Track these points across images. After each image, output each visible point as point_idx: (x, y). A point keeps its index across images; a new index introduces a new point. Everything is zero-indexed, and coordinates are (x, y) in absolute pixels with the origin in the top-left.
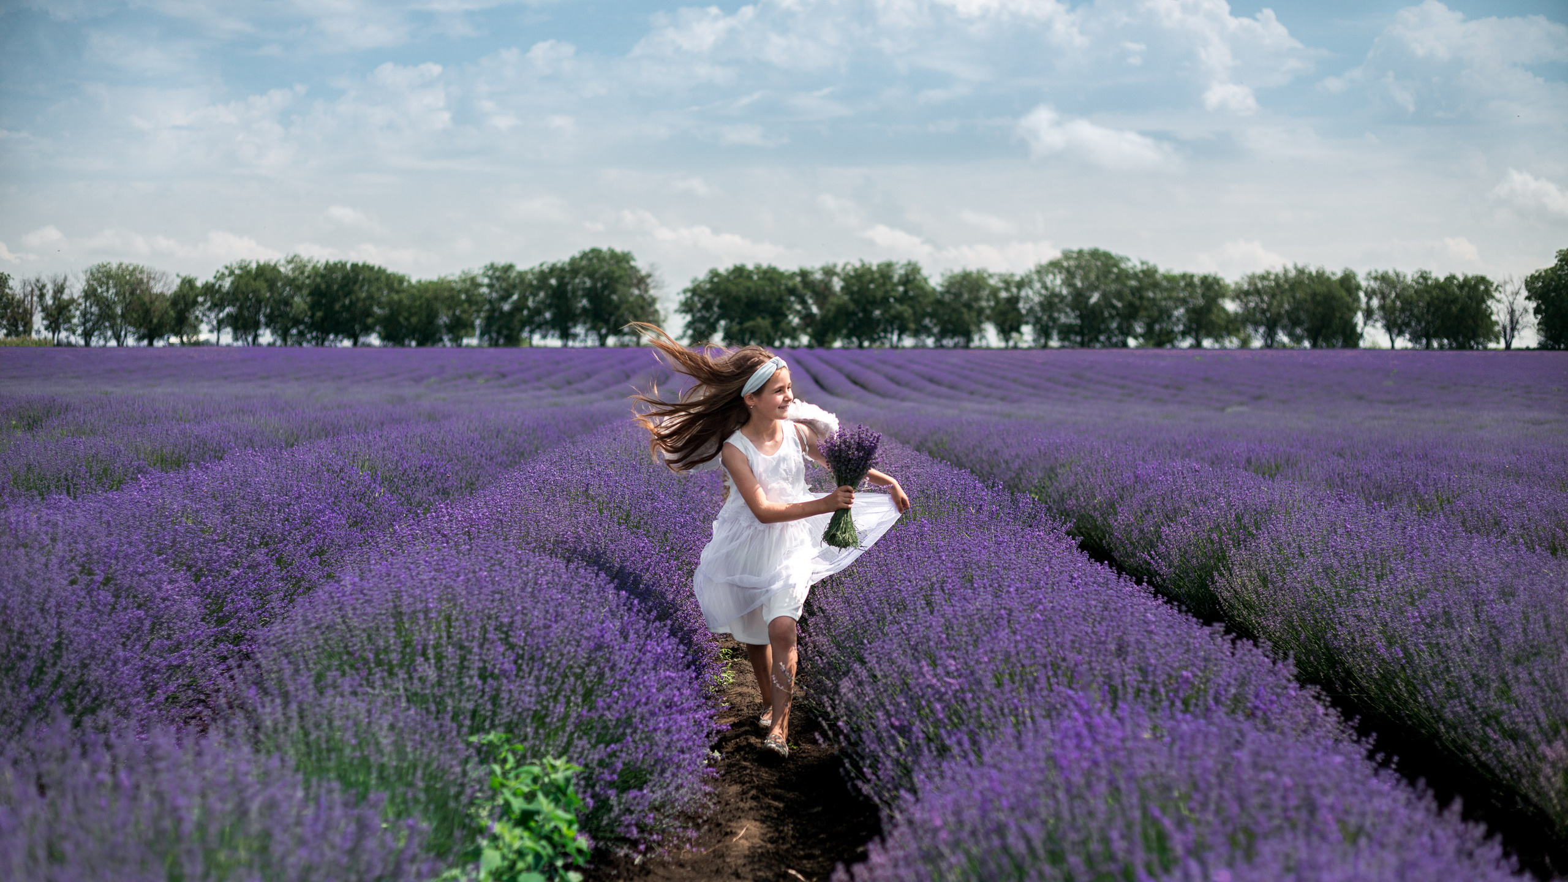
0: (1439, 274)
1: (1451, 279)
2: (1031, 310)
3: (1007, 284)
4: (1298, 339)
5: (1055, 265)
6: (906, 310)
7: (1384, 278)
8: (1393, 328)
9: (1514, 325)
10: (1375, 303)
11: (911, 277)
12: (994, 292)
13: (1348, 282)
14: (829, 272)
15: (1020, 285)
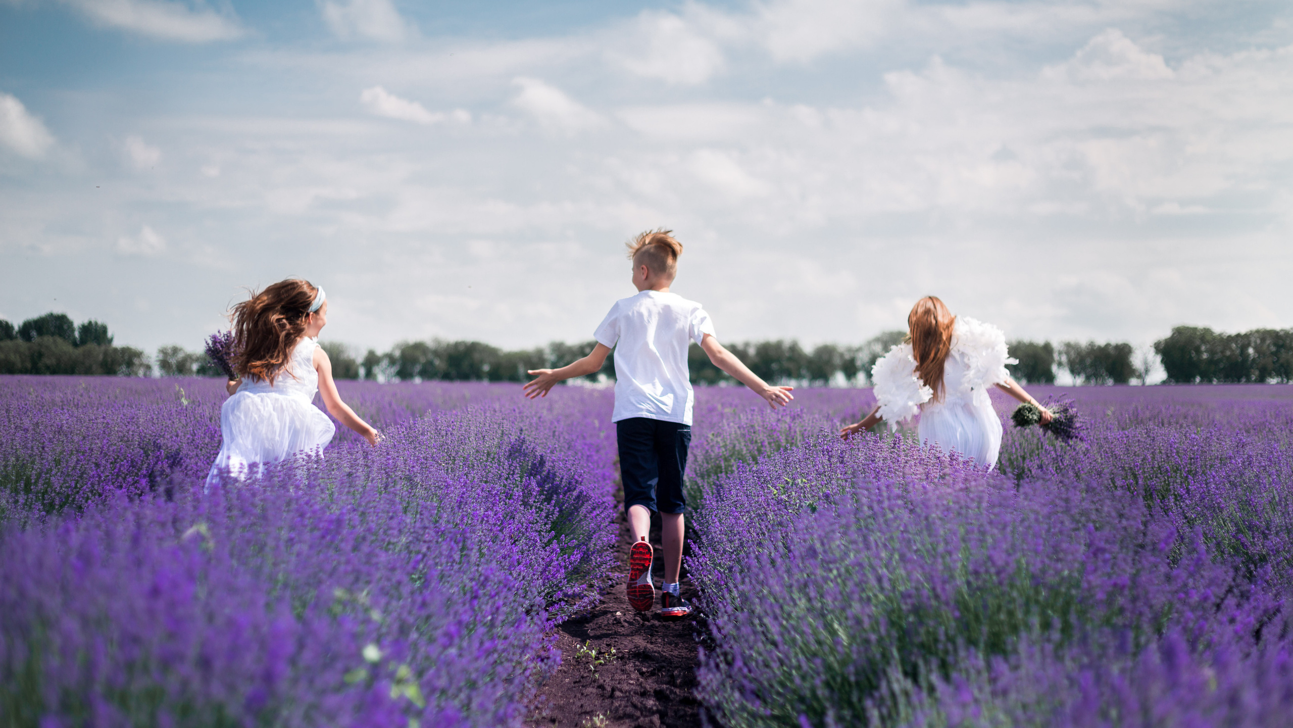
0: (1101, 341)
1: (1108, 345)
2: (863, 366)
3: (850, 350)
5: (877, 340)
6: (791, 366)
7: (1068, 345)
8: (1074, 371)
9: (1147, 371)
10: (1064, 359)
11: (794, 349)
12: (842, 355)
13: (1047, 348)
14: (747, 345)
15: (859, 350)
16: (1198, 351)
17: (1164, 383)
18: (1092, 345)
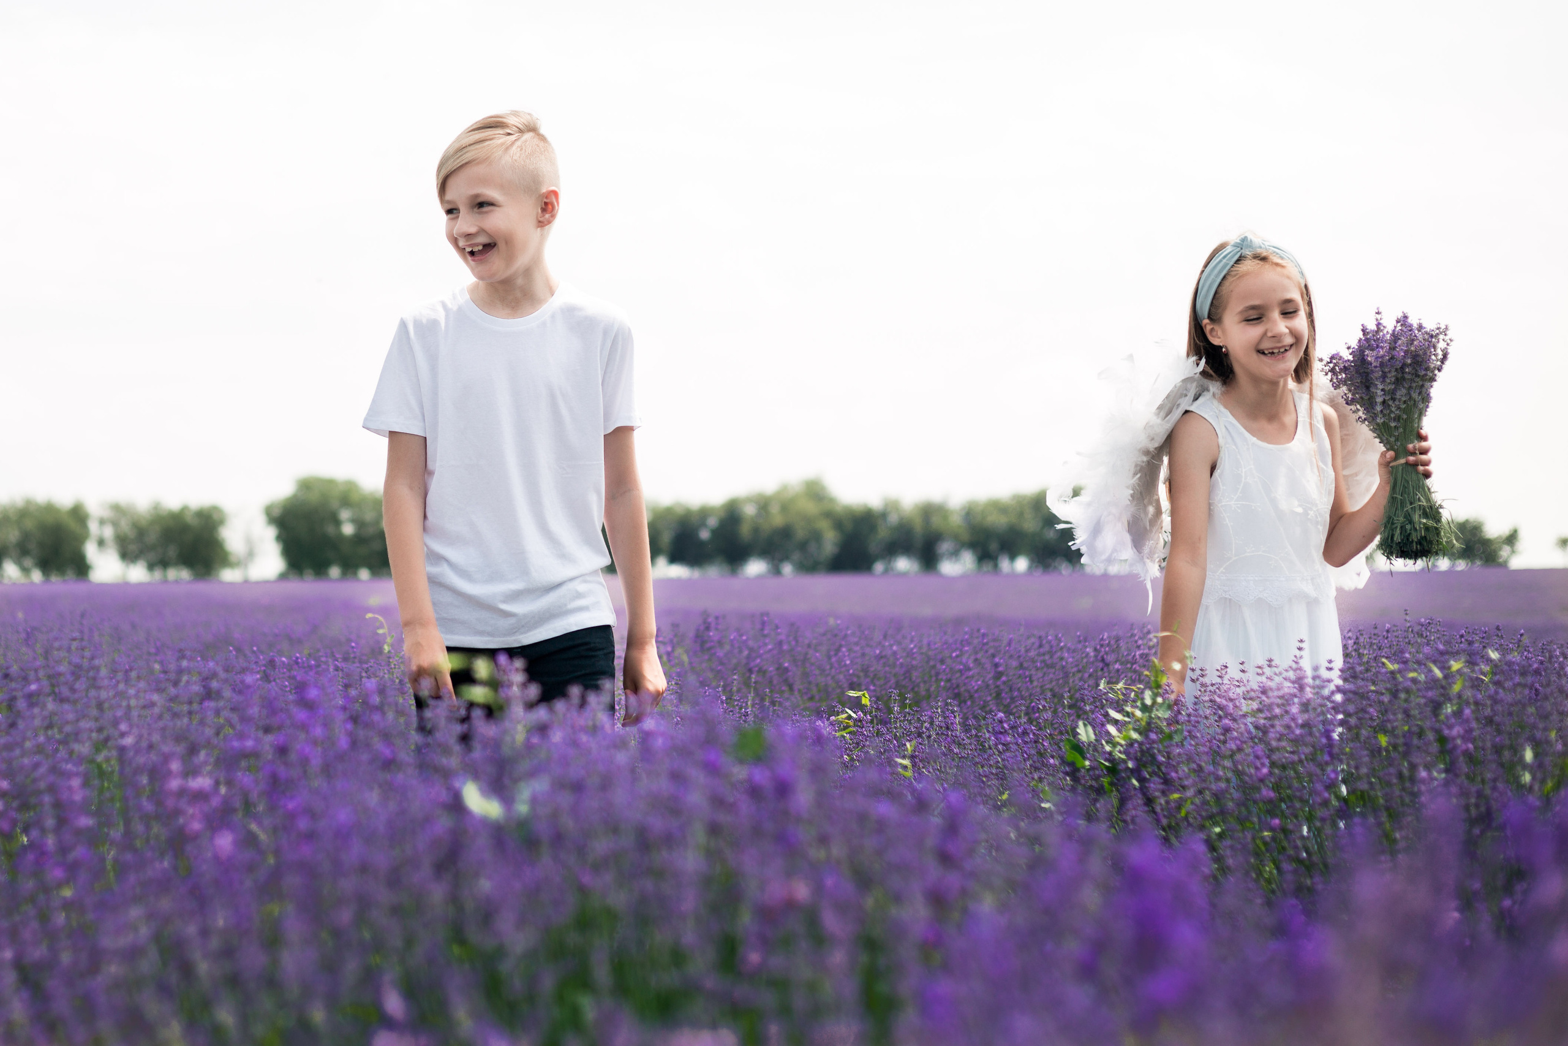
0: (173, 503)
1: (185, 509)
4: (25, 570)
7: (117, 508)
8: (127, 555)
9: (251, 554)
10: (108, 532)
13: (78, 514)
16: (337, 523)
17: (283, 577)
18: (156, 507)
